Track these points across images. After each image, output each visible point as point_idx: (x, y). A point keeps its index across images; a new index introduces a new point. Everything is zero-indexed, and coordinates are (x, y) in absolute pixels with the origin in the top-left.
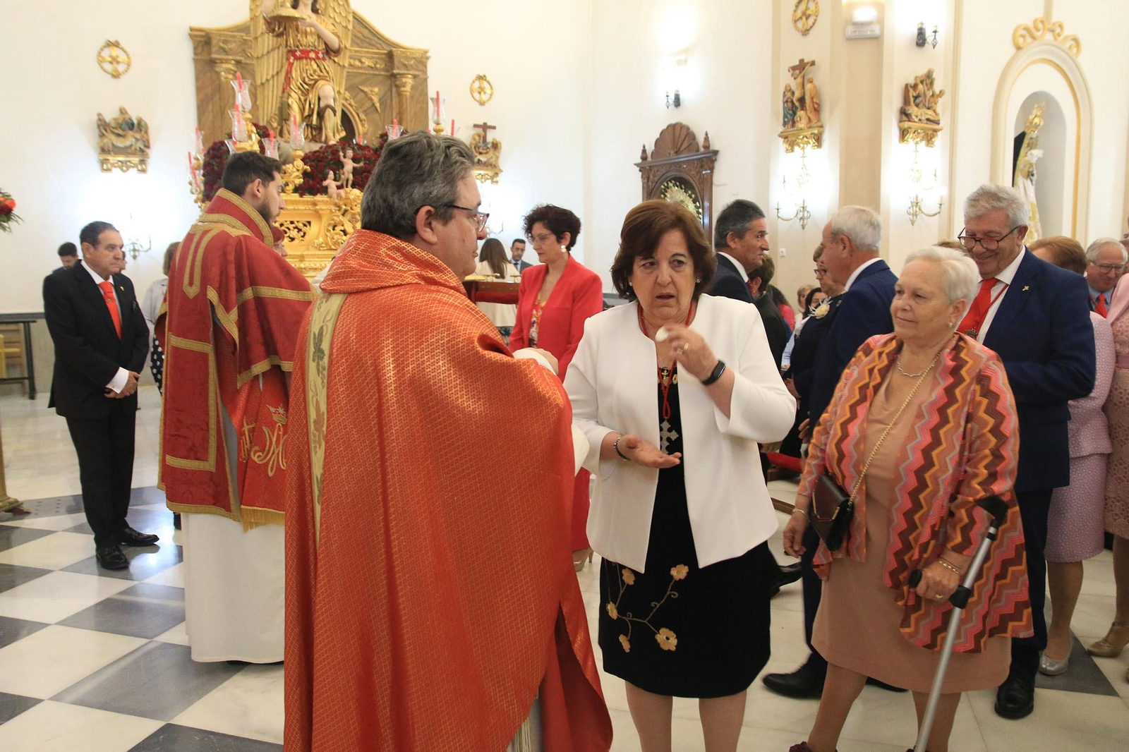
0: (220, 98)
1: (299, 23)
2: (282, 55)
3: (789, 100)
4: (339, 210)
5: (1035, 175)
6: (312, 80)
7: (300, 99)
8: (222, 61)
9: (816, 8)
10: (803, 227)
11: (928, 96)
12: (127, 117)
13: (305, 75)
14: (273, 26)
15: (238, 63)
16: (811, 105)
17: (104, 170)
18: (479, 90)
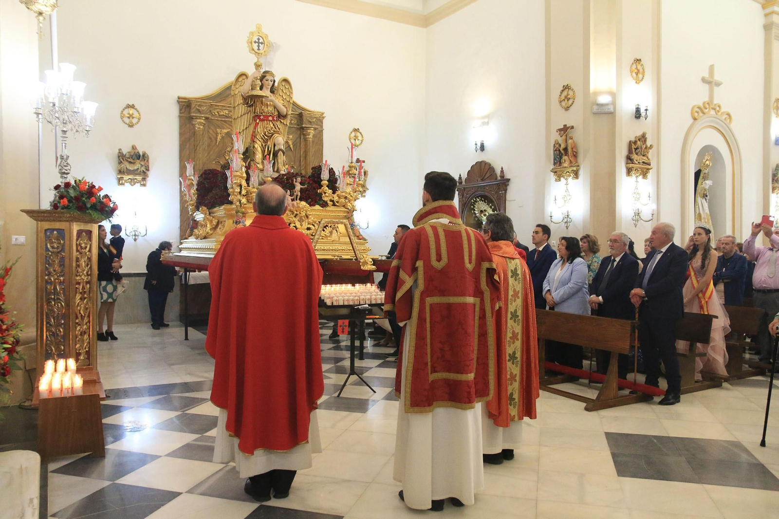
0: (194, 140)
1: (264, 99)
2: (250, 117)
3: (558, 149)
4: (293, 214)
5: (708, 196)
6: (270, 133)
7: (262, 145)
8: (197, 118)
9: (574, 94)
10: (567, 228)
11: (643, 149)
12: (136, 151)
13: (266, 130)
14: (247, 101)
15: (207, 118)
16: (572, 153)
17: (119, 184)
18: (355, 138)
